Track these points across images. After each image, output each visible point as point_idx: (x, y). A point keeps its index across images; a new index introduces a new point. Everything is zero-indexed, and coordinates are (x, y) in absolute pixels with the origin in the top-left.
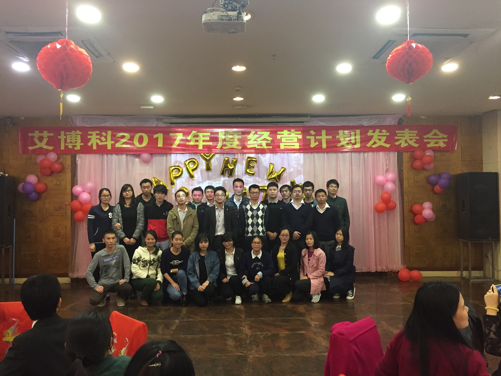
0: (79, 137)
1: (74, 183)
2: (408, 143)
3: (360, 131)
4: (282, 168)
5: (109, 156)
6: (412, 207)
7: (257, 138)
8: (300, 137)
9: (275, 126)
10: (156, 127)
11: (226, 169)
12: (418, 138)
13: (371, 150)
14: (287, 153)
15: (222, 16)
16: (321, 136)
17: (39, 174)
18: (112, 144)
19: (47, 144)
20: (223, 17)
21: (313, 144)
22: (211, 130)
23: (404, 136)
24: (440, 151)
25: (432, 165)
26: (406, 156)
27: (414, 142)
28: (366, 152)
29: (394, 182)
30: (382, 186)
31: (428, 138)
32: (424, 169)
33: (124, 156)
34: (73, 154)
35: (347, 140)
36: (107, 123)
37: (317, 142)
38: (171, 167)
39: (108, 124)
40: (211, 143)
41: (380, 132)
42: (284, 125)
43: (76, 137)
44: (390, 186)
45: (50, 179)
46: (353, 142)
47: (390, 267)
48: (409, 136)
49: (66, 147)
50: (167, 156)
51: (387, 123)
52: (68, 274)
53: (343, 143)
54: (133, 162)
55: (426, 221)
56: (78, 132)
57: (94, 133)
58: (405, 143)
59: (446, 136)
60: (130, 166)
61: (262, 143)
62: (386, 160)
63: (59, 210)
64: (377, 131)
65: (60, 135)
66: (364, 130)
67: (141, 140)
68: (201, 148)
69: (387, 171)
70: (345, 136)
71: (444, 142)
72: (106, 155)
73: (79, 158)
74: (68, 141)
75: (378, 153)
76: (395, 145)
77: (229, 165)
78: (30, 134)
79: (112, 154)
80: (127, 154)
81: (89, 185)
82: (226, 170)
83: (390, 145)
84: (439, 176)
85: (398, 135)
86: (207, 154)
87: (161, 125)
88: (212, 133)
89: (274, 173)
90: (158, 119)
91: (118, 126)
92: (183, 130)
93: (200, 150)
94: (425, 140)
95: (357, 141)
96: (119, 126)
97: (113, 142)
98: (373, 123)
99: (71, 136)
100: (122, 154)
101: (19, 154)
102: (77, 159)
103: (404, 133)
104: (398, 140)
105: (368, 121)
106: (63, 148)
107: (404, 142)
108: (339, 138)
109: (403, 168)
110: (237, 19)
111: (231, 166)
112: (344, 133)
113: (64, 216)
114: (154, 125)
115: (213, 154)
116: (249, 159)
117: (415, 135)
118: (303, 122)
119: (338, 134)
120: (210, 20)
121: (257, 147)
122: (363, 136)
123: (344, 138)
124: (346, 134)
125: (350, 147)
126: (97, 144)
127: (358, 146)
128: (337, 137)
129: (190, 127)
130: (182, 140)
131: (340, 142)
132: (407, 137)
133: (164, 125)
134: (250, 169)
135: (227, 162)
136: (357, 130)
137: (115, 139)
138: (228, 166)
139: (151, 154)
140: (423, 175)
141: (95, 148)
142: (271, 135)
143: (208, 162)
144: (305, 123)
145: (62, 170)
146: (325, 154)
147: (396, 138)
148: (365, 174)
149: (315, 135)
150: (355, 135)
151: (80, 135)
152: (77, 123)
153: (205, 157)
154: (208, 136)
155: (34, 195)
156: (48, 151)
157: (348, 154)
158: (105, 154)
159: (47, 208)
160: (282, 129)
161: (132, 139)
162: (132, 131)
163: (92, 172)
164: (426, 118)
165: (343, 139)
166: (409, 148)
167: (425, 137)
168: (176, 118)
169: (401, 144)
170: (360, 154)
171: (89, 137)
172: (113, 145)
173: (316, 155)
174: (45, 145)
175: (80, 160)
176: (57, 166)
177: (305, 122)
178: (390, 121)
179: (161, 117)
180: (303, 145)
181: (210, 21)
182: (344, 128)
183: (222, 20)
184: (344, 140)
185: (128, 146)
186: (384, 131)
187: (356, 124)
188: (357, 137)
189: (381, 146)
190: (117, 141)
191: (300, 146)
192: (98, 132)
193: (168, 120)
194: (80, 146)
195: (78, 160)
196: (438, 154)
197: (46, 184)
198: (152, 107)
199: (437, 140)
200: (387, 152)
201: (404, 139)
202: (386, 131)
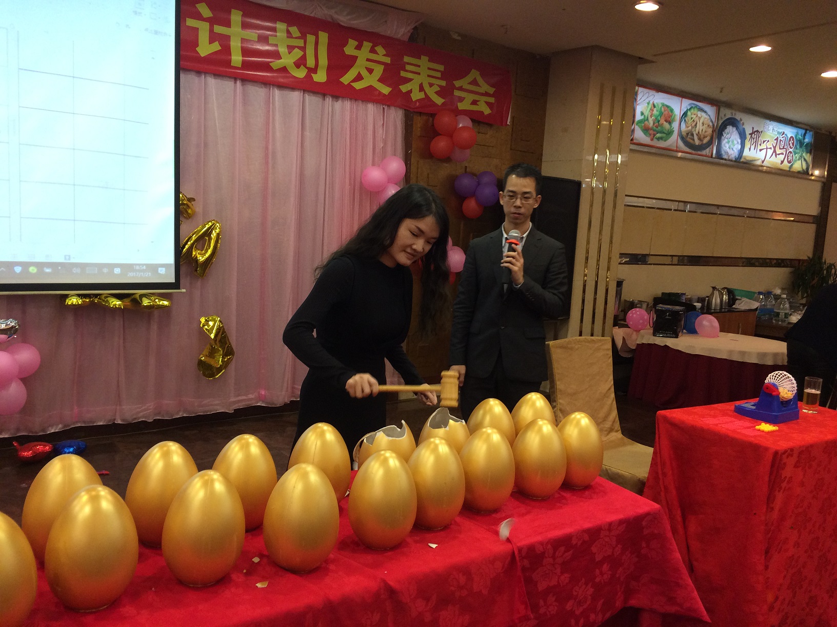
2: (425, 94)
3: (329, 38)
12: (443, 83)
13: (350, 93)
16: (230, 26)
21: (205, 48)
23: (419, 74)
24: (482, 123)
26: (419, 122)
27: (436, 93)
28: (338, 97)
31: (461, 88)
32: (449, 159)
35: (297, 54)
37: (217, 43)
41: (373, 51)
46: (310, 62)
48: (428, 76)
51: (390, 31)
53: (286, 61)
58: (420, 91)
59: (491, 90)
62: (381, 126)
64: (367, 45)
66: (338, 35)
70: (292, 42)
71: (489, 104)
75: (363, 106)
76: (400, 91)
83: (389, 89)
84: (478, 179)
85: (408, 67)
94: (456, 93)
95: (320, 62)
98: (361, 23)
103: (419, 66)
104: (406, 81)
105: (349, 14)
107: (418, 87)
108: (277, 45)
109: (411, 154)
112: (288, 32)
117: (439, 75)
119: (274, 31)
122: (334, 54)
123: (288, 46)
124: (294, 36)
125: (301, 75)
127: (321, 77)
128: (272, 40)
132: (424, 78)
136: (322, 33)
146: (239, 83)
147: (403, 74)
149: (212, 21)
150: (316, 44)
157: (295, 95)
164: (459, 38)
165: (286, 50)
166: (426, 106)
167: (457, 83)
170: (323, 99)
173: (214, 81)
182: (291, 18)
184: (289, 53)
186: (380, 49)
188: (320, 52)
189: (370, 88)
199: (476, 97)
200: (384, 106)
201: (417, 80)
202: (385, 53)
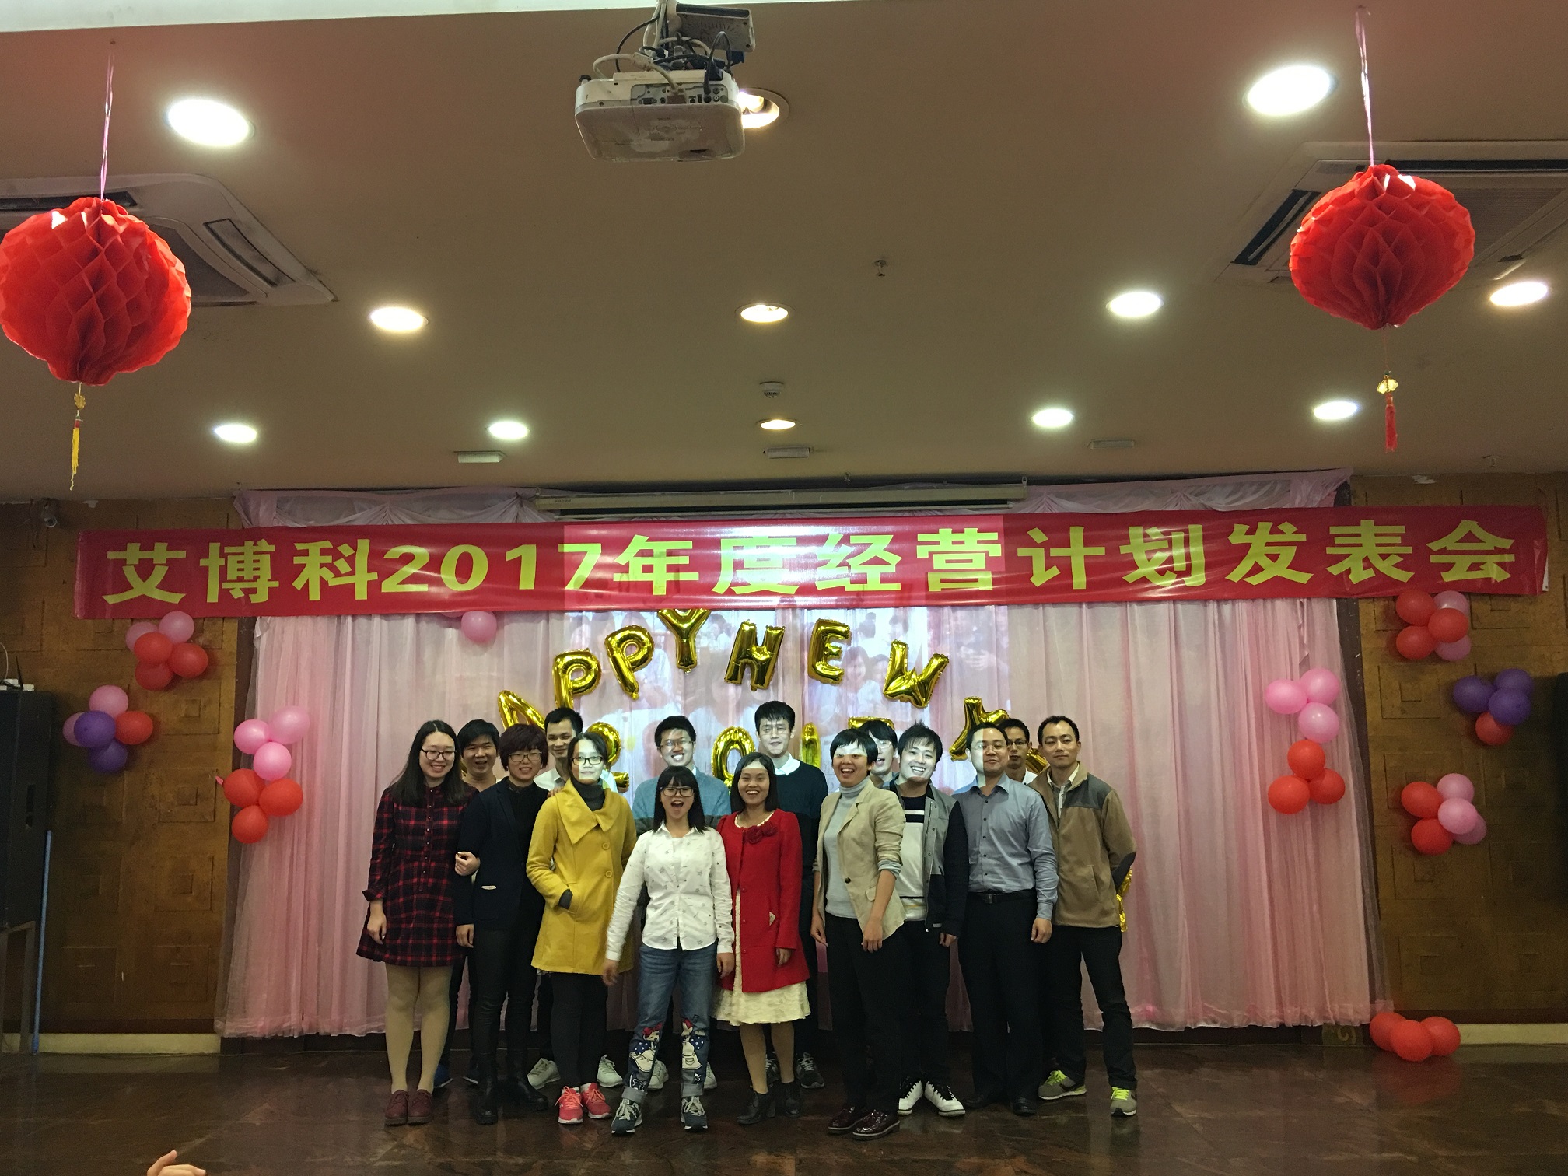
0: (266, 560)
1: (243, 711)
2: (1376, 570)
3: (1204, 530)
4: (937, 656)
5: (362, 621)
6: (1401, 789)
7: (850, 556)
8: (996, 551)
9: (911, 514)
10: (517, 525)
11: (743, 661)
12: (1409, 550)
13: (1244, 592)
14: (953, 606)
15: (648, 86)
16: (1068, 545)
17: (135, 685)
18: (369, 583)
19: (164, 586)
20: (651, 89)
21: (1041, 576)
22: (696, 533)
23: (1360, 545)
24: (1491, 596)
25: (1464, 645)
26: (1370, 613)
27: (1397, 566)
28: (1226, 600)
29: (1333, 705)
30: (1290, 717)
31: (1443, 551)
32: (1435, 658)
33: (409, 623)
34: (246, 615)
35: (1159, 559)
36: (358, 515)
37: (1055, 567)
38: (562, 656)
39: (360, 519)
40: (694, 576)
41: (1274, 531)
42: (939, 513)
43: (255, 561)
44: (1319, 719)
45: (166, 698)
46: (1180, 565)
47: (1333, 1011)
48: (1378, 545)
49: (224, 594)
50: (548, 621)
51: (1298, 501)
52: (212, 1025)
53: (1145, 570)
54: (438, 644)
55: (1454, 842)
56: (264, 545)
57: (314, 548)
58: (1365, 568)
59: (1507, 544)
60: (428, 653)
61: (866, 574)
62: (1299, 627)
63: (191, 802)
64: (1264, 527)
65: (207, 557)
66: (1217, 524)
67: (464, 569)
68: (660, 590)
69: (1305, 664)
70: (1151, 546)
71: (1501, 564)
72: (350, 619)
73: (263, 632)
74: (232, 574)
75: (1269, 604)
76: (1330, 574)
77: (754, 648)
78: (112, 555)
79: (369, 615)
80: (418, 616)
81: (291, 719)
82: (744, 665)
83: (1309, 576)
84: (1492, 681)
85: (1338, 540)
86: (681, 613)
87: (531, 517)
88: (699, 543)
89: (908, 673)
90: (521, 500)
91: (390, 523)
92: (604, 532)
93: (660, 599)
94: (1434, 559)
95: (1193, 562)
96: (397, 523)
97: (374, 576)
98: (1248, 501)
99: (241, 558)
100: (404, 615)
101: (75, 618)
102: (258, 633)
103: (1359, 535)
104: (1338, 559)
105: (1227, 497)
106: (213, 597)
107: (1361, 564)
108: (1131, 554)
109: (1361, 658)
110: (703, 96)
111: (764, 654)
112: (1145, 536)
113: (207, 822)
114: (509, 519)
115: (702, 611)
116: (822, 628)
117: (1398, 540)
118: (1005, 502)
119: (1126, 539)
120: (601, 103)
121: (850, 588)
122: (1214, 547)
123: (1147, 552)
124: (1154, 538)
125: (1169, 582)
126: (323, 583)
127: (1197, 579)
128: (1124, 550)
129: (627, 522)
130: (598, 567)
131: (1136, 567)
132: (1370, 549)
133: (540, 519)
134: (826, 660)
135: (746, 639)
136: (1191, 527)
137: (382, 567)
138: (751, 652)
139: (498, 615)
140: (1433, 679)
141: (315, 595)
142: (896, 546)
143: (684, 638)
144: (1011, 505)
145: (209, 671)
146: (1084, 606)
147: (1330, 550)
148: (1226, 677)
149: (1047, 546)
150: (1187, 542)
151: (268, 557)
152: (260, 516)
153: (675, 622)
154: (684, 552)
155: (112, 753)
156: (164, 609)
157: (1164, 609)
158: (348, 615)
159: (153, 796)
160: (932, 527)
161: (435, 563)
162: (439, 537)
163: (304, 677)
164: (1431, 481)
165: (1144, 557)
166: (1380, 587)
167: (1435, 546)
168: (580, 494)
169: (1349, 571)
170: (1206, 606)
171: (297, 560)
172: (373, 587)
173: (1053, 612)
174: (158, 587)
175: (265, 635)
176: (191, 658)
177: (1011, 500)
178: (1307, 495)
179: (532, 492)
180: (1006, 580)
181: (602, 108)
182: (1147, 519)
183: (648, 101)
184: (1149, 560)
185: (423, 588)
186: (1288, 528)
187: (1187, 506)
188: (1192, 549)
189: (1277, 579)
190: (385, 574)
191: (995, 581)
192: (328, 544)
193: (552, 501)
194: (270, 590)
195: (260, 637)
196: (1482, 607)
197: (153, 717)
198: (495, 459)
199: (1476, 559)
200: (1302, 600)
201: (1358, 554)
202: (1295, 529)
